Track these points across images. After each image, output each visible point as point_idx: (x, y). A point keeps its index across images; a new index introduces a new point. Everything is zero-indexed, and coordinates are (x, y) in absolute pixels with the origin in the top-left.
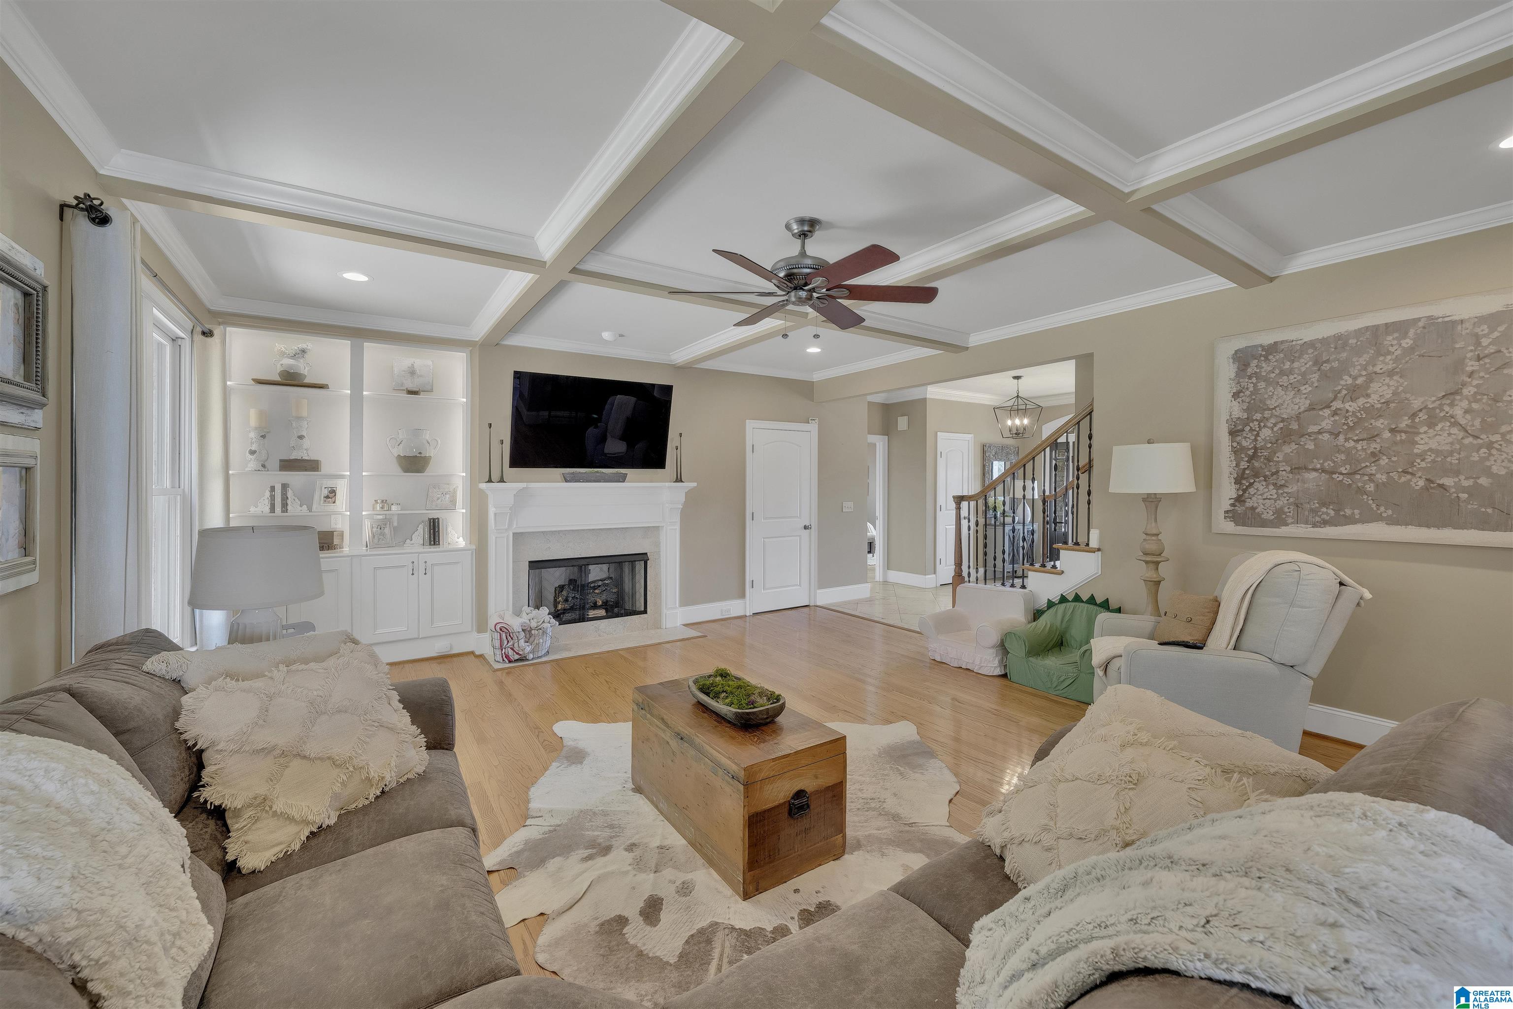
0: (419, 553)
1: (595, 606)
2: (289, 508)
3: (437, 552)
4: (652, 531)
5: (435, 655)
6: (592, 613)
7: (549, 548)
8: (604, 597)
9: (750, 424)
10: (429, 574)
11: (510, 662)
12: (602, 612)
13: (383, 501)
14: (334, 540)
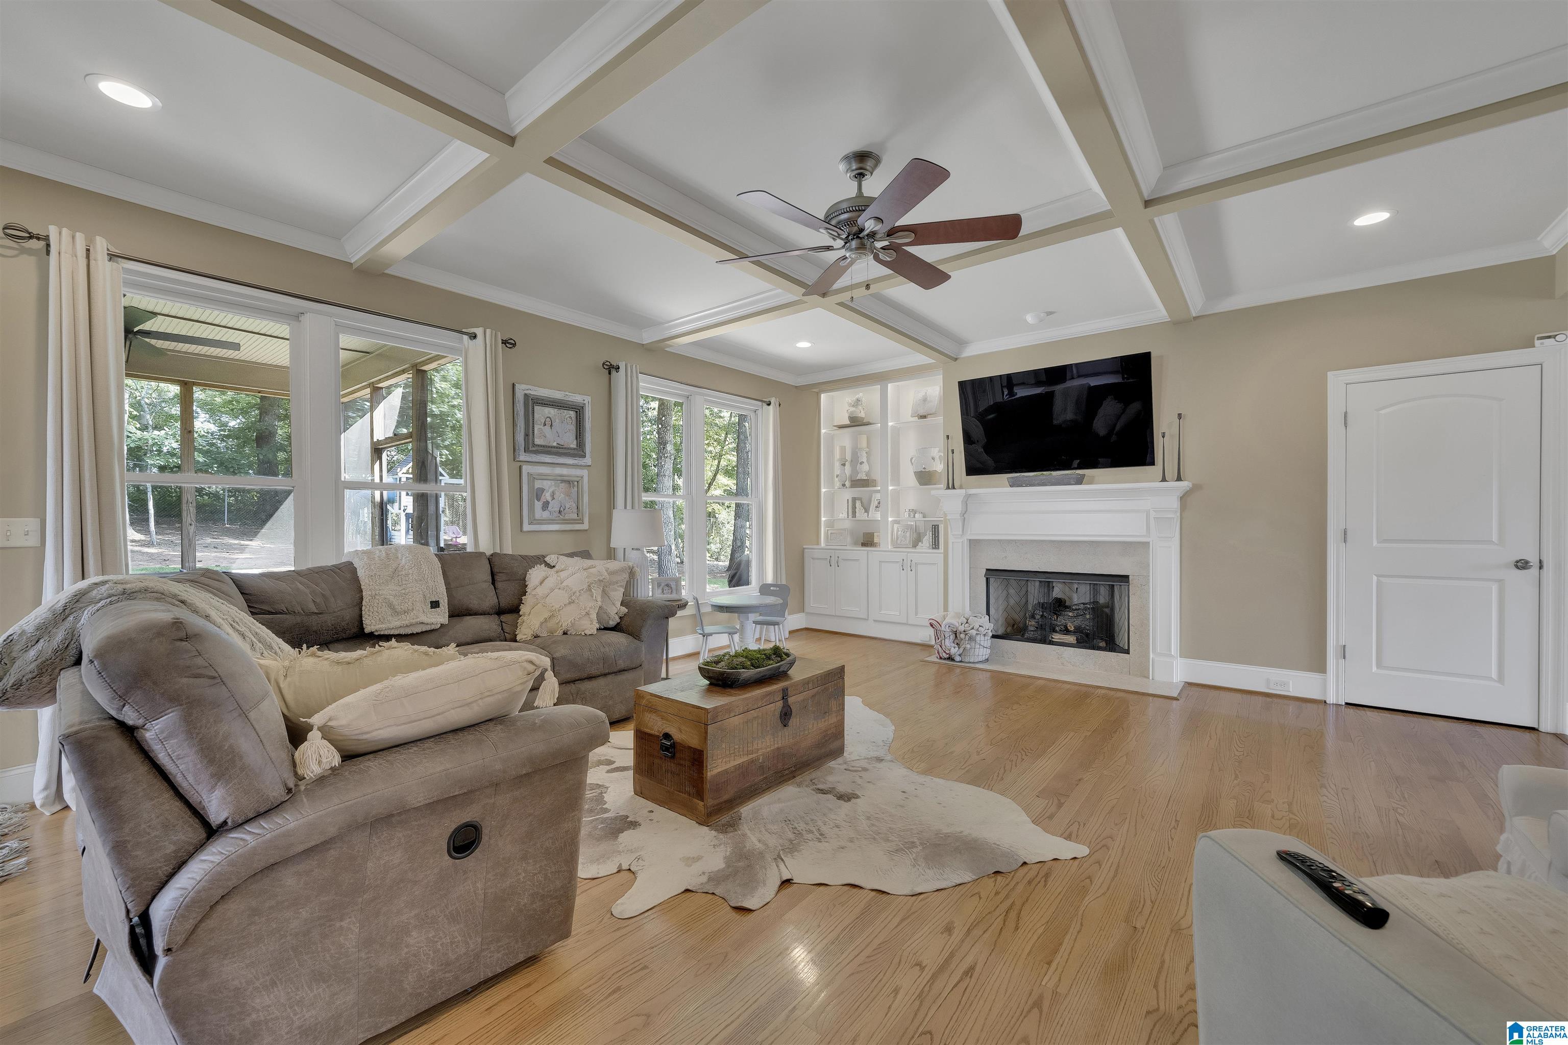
0: (908, 552)
1: (1066, 631)
2: (857, 515)
3: (914, 552)
4: (1139, 548)
5: (918, 641)
6: (1057, 637)
7: (1006, 557)
8: (1078, 622)
9: (1336, 381)
10: (914, 570)
11: (941, 658)
12: (1071, 639)
13: (909, 510)
14: (875, 539)
